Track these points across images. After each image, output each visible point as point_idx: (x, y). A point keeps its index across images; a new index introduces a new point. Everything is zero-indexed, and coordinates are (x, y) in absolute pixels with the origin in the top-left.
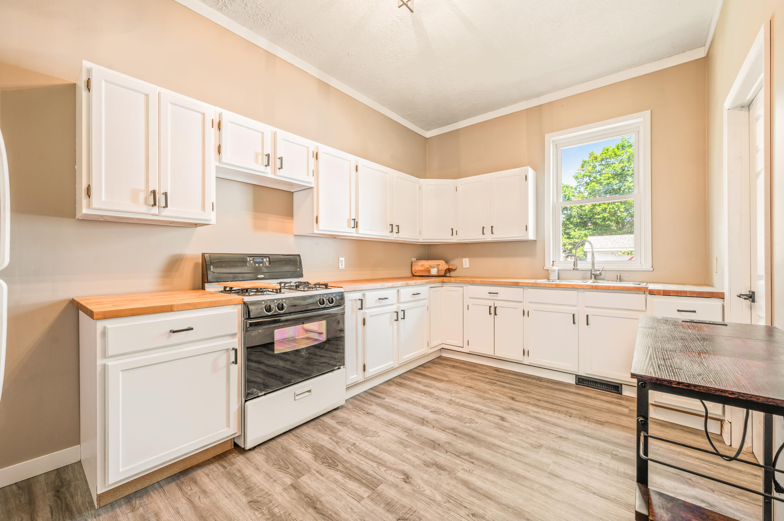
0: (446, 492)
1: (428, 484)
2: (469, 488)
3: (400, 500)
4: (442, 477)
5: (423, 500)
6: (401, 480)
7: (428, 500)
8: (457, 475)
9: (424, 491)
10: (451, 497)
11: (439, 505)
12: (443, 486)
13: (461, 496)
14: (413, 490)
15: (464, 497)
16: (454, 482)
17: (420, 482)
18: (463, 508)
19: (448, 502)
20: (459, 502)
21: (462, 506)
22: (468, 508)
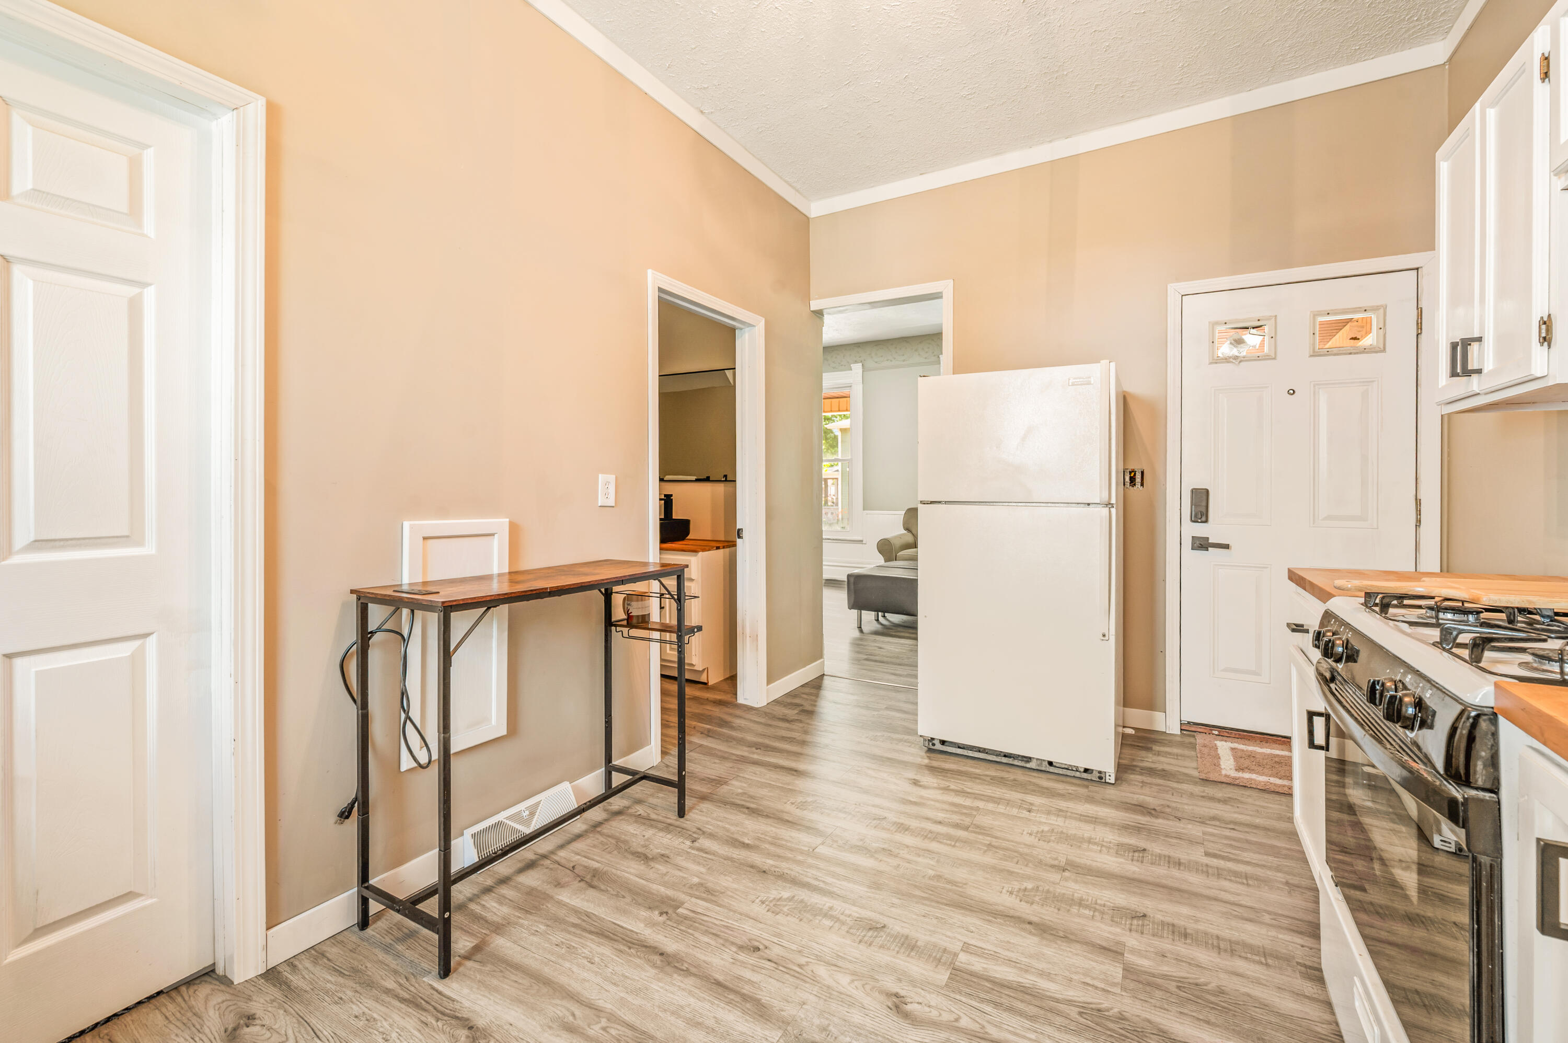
0: (807, 985)
1: (848, 999)
2: (757, 1002)
3: (894, 957)
4: (817, 1021)
5: (850, 962)
6: (909, 1000)
7: (840, 963)
8: (780, 1033)
9: (853, 981)
10: (797, 975)
11: (819, 958)
12: (812, 998)
13: (775, 981)
14: (877, 980)
15: (771, 980)
16: (790, 1011)
17: (867, 1001)
18: (774, 958)
19: (803, 965)
20: (781, 968)
21: (775, 961)
22: (764, 959)
